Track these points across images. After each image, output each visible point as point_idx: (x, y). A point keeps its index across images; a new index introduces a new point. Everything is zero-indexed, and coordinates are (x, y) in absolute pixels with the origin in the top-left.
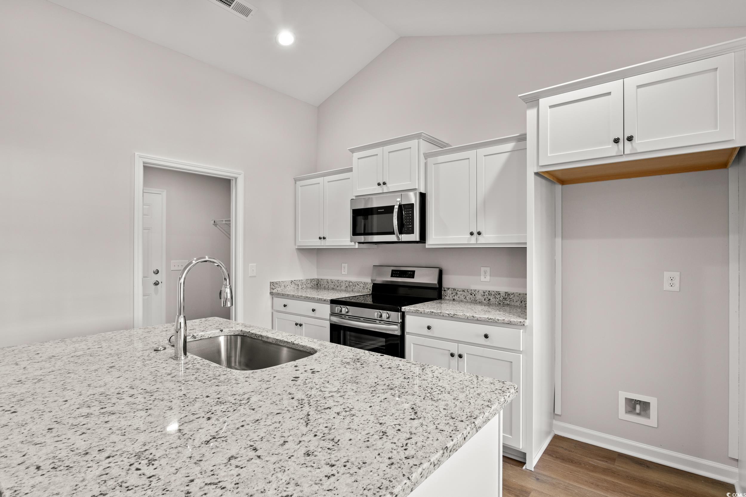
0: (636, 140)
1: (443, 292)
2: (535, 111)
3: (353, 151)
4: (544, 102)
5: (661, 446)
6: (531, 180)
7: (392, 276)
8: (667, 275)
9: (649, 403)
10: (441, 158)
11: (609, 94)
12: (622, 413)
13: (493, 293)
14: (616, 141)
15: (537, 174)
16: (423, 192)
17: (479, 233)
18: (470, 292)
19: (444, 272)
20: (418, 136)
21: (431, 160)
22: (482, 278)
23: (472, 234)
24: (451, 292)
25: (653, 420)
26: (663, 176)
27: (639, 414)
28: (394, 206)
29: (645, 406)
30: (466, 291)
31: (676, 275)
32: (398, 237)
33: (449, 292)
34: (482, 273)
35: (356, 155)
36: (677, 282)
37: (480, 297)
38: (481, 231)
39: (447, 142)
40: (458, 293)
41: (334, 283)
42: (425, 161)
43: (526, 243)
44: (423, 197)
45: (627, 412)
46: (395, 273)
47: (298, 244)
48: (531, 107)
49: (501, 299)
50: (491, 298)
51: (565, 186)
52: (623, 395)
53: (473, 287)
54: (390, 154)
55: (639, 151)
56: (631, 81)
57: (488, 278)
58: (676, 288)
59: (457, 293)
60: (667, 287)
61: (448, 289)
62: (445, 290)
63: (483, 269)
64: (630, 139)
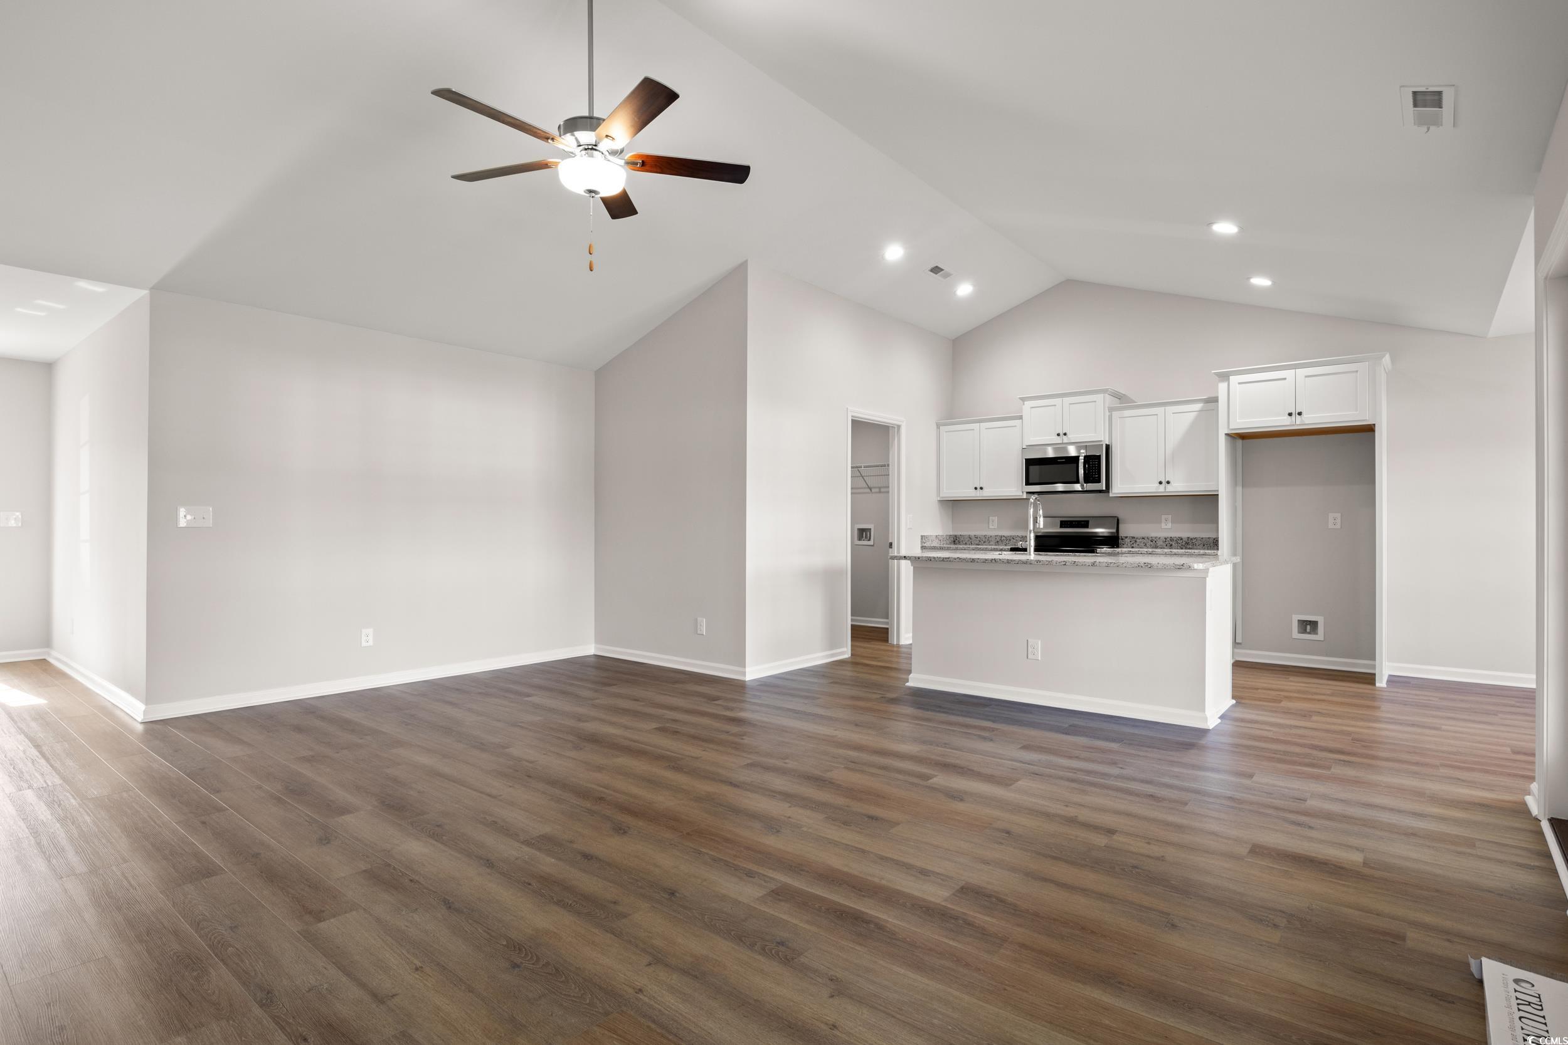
0: (1304, 415)
1: (1120, 540)
2: (1226, 384)
3: (1023, 399)
4: (1234, 379)
5: (1327, 655)
6: (1222, 441)
7: (1061, 527)
8: (1331, 516)
9: (1317, 622)
10: (1127, 413)
11: (1285, 379)
12: (1295, 634)
13: (1175, 539)
14: (1290, 414)
15: (1227, 435)
16: (1108, 443)
17: (1168, 482)
18: (1151, 539)
19: (1120, 522)
20: (1104, 391)
21: (1115, 414)
22: (1163, 526)
23: (1161, 483)
24: (1129, 541)
25: (1320, 636)
26: (1328, 435)
27: (1309, 633)
28: (1079, 457)
29: (1314, 625)
30: (1146, 538)
31: (1338, 515)
32: (1082, 486)
33: (1127, 540)
34: (1163, 520)
35: (1028, 404)
36: (1339, 521)
37: (1161, 543)
38: (1169, 480)
39: (1124, 393)
40: (1138, 540)
41: (979, 539)
42: (1110, 414)
43: (1218, 491)
44: (1108, 447)
45: (1299, 632)
46: (1063, 524)
47: (941, 496)
48: (1223, 381)
49: (1184, 543)
50: (1173, 544)
51: (1244, 441)
52: (1296, 618)
53: (1153, 535)
54: (1071, 406)
55: (1307, 423)
56: (1302, 372)
57: (1169, 525)
58: (1338, 526)
59: (1136, 541)
60: (1331, 526)
61: (1126, 537)
62: (1122, 539)
63: (1163, 517)
64: (1300, 414)
